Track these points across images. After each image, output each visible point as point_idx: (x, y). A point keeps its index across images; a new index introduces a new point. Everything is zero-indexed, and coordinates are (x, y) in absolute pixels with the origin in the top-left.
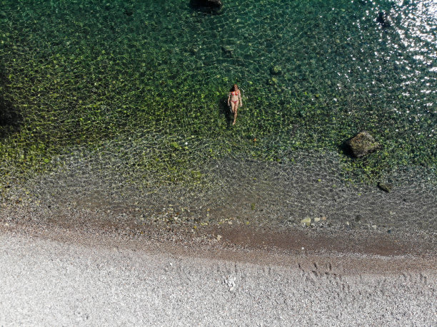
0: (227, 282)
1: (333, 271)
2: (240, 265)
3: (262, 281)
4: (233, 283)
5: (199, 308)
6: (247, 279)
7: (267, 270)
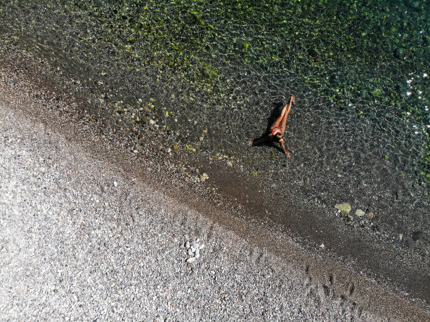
0: (188, 246)
1: (352, 298)
2: (219, 228)
3: (242, 267)
4: (198, 252)
5: (129, 268)
6: (221, 255)
7: (256, 255)
